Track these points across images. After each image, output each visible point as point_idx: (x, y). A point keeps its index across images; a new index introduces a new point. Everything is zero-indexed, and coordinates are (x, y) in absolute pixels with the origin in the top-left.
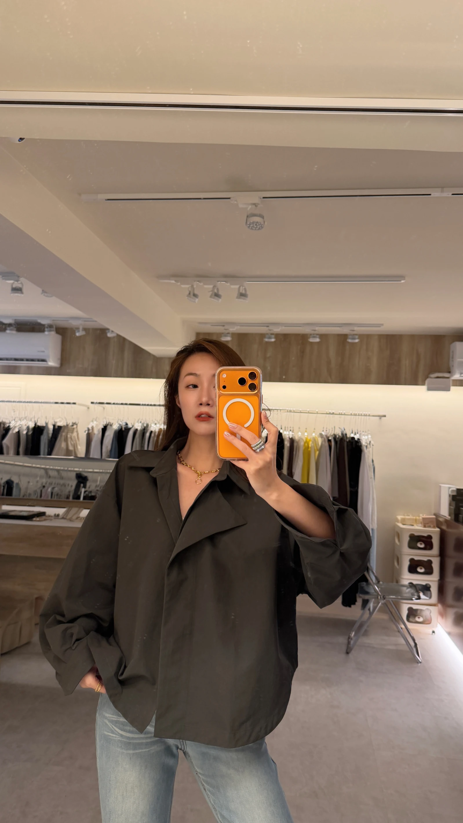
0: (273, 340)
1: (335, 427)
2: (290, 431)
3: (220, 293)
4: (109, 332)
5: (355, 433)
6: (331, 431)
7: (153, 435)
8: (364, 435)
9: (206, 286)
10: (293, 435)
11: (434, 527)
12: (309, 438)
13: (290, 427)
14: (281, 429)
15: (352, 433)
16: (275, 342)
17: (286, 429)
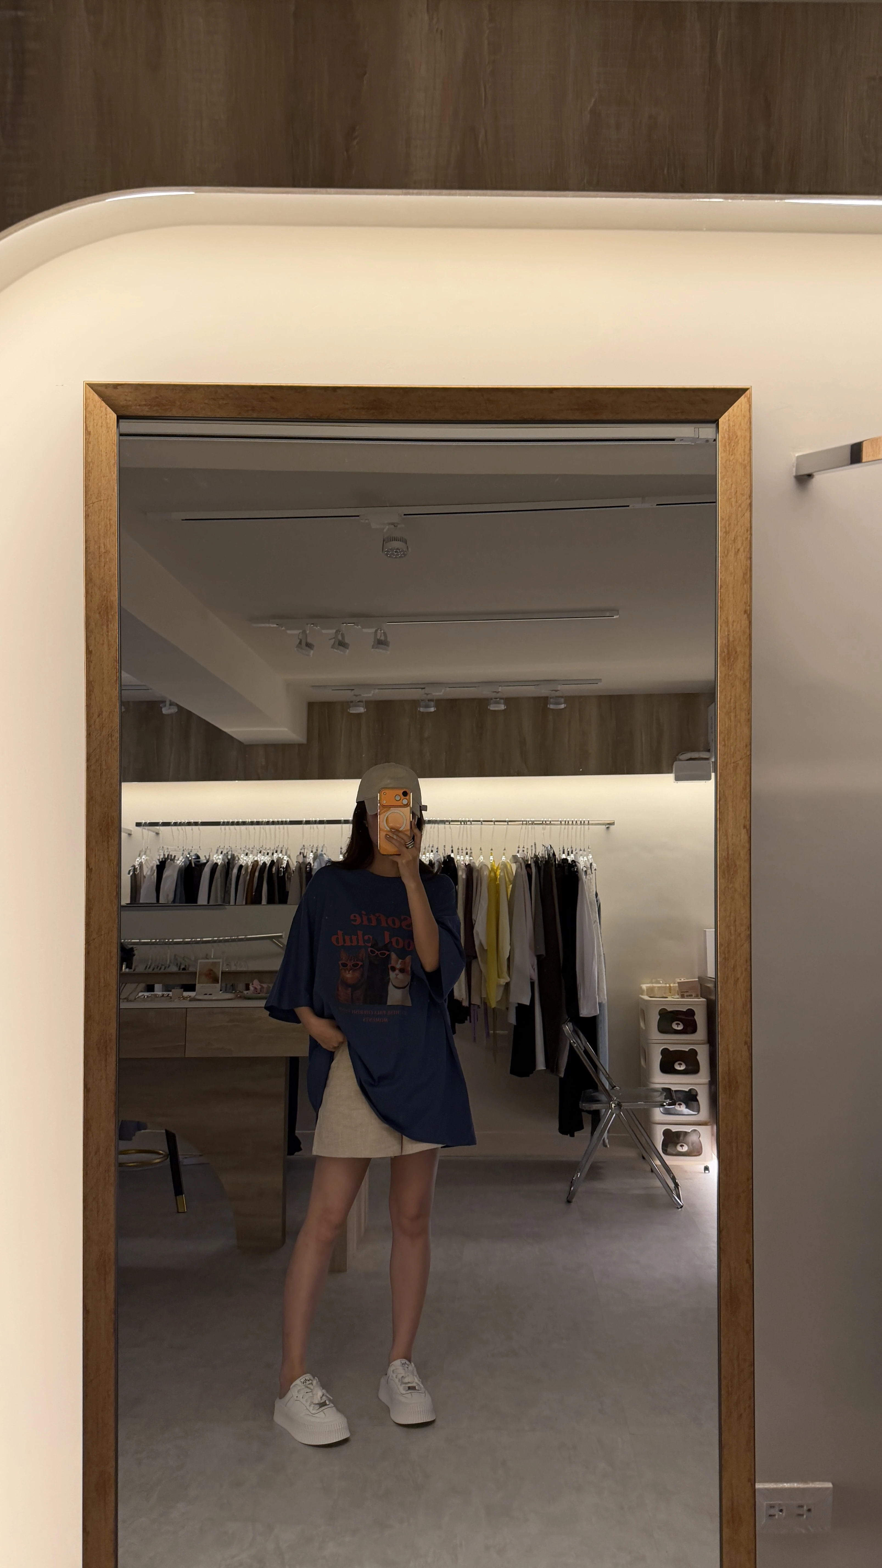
0: (432, 709)
1: (535, 844)
2: (467, 856)
3: (347, 641)
4: (165, 706)
5: (568, 852)
6: (530, 852)
7: (243, 872)
8: (581, 855)
9: (324, 631)
10: (470, 860)
11: (697, 996)
12: (496, 865)
13: (466, 849)
14: (452, 852)
15: (564, 853)
16: (435, 711)
17: (460, 851)
